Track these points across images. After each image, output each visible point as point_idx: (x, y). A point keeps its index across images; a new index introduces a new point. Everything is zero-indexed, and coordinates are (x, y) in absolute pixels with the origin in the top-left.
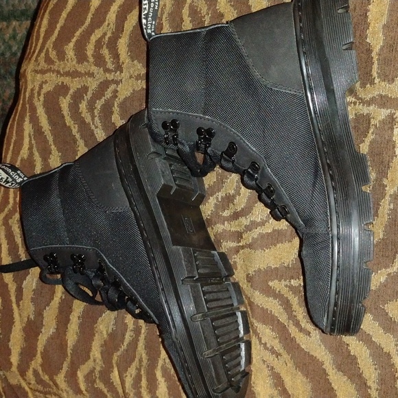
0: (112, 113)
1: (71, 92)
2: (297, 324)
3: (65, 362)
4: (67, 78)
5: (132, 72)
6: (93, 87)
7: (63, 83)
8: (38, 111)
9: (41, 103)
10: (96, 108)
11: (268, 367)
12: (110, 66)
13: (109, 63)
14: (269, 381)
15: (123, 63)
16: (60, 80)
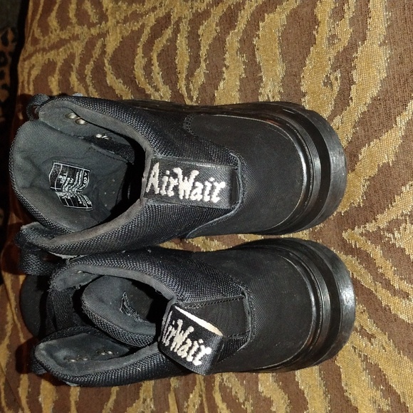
0: (105, 74)
1: (59, 64)
2: (388, 285)
4: (53, 52)
5: (118, 18)
6: (80, 52)
7: (49, 59)
10: (86, 76)
11: (360, 356)
12: (94, 19)
13: (92, 17)
14: (365, 378)
15: (107, 10)
16: (46, 57)
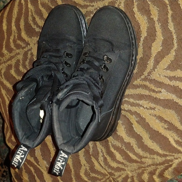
1: (13, 65)
2: (154, 91)
3: (72, 175)
4: (9, 62)
5: (34, 42)
6: (21, 58)
7: (8, 65)
8: (4, 83)
9: (4, 79)
10: (26, 65)
11: (153, 116)
12: (23, 45)
13: (22, 45)
14: (157, 121)
15: (28, 41)
16: (7, 64)
